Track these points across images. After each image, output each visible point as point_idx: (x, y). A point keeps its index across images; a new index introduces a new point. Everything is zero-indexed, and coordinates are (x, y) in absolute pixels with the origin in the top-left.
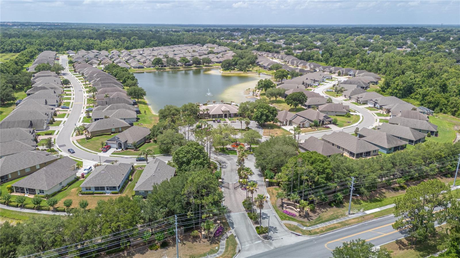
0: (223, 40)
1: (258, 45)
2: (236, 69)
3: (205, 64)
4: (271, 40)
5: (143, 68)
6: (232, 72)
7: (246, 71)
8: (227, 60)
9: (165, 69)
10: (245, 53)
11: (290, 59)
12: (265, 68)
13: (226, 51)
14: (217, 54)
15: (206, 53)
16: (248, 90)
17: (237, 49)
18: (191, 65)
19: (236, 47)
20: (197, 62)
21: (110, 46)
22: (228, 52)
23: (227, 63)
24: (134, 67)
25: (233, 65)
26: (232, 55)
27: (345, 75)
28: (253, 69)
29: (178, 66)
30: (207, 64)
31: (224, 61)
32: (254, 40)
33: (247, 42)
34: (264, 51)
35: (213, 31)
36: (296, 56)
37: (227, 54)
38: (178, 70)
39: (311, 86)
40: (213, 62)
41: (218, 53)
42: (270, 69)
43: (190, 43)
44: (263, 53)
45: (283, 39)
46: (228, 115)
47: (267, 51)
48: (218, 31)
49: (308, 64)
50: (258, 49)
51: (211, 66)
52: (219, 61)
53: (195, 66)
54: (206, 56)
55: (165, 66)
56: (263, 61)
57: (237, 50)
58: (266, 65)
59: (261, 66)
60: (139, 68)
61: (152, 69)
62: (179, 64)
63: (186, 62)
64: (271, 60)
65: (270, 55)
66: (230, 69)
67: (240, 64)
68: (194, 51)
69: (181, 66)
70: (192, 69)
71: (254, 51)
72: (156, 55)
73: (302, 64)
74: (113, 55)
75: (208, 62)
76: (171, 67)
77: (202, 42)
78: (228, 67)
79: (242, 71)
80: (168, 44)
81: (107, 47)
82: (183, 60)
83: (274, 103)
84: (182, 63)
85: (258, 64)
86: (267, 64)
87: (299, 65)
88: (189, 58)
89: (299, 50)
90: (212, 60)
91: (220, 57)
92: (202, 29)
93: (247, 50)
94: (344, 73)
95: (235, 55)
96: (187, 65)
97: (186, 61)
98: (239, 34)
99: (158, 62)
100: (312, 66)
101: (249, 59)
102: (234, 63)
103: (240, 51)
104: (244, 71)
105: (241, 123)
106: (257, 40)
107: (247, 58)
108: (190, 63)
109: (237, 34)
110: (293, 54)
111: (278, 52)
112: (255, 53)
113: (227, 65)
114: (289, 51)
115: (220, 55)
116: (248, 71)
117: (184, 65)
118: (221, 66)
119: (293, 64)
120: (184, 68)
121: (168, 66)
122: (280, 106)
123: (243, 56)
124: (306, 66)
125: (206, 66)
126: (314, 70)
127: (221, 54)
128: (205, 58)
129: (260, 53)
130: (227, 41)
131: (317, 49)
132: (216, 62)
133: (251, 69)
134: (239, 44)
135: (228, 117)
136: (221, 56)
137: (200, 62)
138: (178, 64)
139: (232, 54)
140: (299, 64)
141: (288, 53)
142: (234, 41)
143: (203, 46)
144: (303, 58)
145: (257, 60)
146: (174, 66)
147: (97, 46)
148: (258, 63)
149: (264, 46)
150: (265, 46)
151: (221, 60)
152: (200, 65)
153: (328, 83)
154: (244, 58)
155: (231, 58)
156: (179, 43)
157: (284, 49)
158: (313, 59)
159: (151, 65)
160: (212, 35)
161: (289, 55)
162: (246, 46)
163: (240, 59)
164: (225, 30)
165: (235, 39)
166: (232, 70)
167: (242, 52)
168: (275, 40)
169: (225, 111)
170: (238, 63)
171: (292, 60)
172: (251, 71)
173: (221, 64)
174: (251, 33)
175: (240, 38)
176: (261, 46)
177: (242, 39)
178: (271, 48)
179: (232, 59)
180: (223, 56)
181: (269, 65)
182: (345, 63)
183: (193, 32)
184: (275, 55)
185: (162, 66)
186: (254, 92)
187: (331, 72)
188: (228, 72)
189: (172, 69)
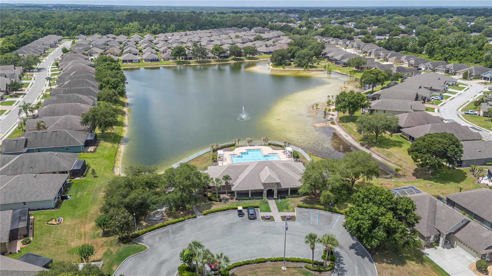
0: (277, 23)
1: (322, 29)
2: (292, 63)
3: (248, 55)
4: (338, 23)
5: (157, 60)
6: (287, 68)
7: (308, 68)
8: (280, 51)
9: (190, 63)
10: (305, 39)
11: (373, 49)
12: (337, 62)
13: (279, 37)
14: (267, 41)
15: (253, 39)
16: (315, 108)
17: (293, 34)
18: (227, 57)
19: (292, 31)
20: (237, 53)
21: (133, 29)
22: (282, 37)
23: (280, 56)
24: (146, 60)
25: (288, 58)
26: (288, 42)
27: (475, 78)
28: (318, 64)
29: (210, 58)
30: (251, 56)
31: (276, 51)
32: (315, 22)
33: (306, 24)
34: (331, 36)
35: (265, 12)
36: (379, 45)
37: (280, 40)
38: (208, 65)
39: (429, 101)
40: (260, 53)
41: (268, 39)
42: (346, 65)
43: (235, 26)
44: (331, 39)
45: (352, 22)
46: (276, 192)
47: (335, 37)
48: (270, 12)
49: (404, 58)
50: (322, 34)
51: (257, 59)
52: (268, 51)
53: (234, 59)
54: (250, 44)
55: (190, 59)
56: (334, 51)
57: (294, 36)
58: (338, 58)
59: (330, 60)
60: (152, 60)
61: (171, 63)
62: (210, 55)
63: (220, 53)
64: (344, 50)
65: (341, 42)
66: (284, 63)
67: (299, 57)
68: (237, 37)
69: (213, 58)
70: (229, 63)
71: (317, 36)
72: (185, 42)
73: (395, 57)
74: (129, 41)
75: (253, 52)
76: (199, 60)
77: (249, 25)
78: (281, 60)
79: (302, 67)
80: (207, 27)
81: (129, 30)
82: (216, 50)
83: (373, 146)
84: (214, 55)
85: (325, 56)
86: (341, 56)
87: (389, 59)
88: (226, 47)
89: (379, 35)
90: (259, 49)
91: (271, 45)
92: (253, 10)
93: (308, 35)
94: (473, 74)
95: (291, 42)
96: (222, 57)
97: (220, 51)
98: (296, 16)
99: (179, 53)
100: (412, 61)
101: (313, 48)
102: (289, 55)
103: (298, 37)
104: (305, 67)
105: (313, 249)
106: (319, 23)
107: (310, 47)
108: (226, 55)
109: (293, 15)
110: (373, 42)
111: (351, 39)
112: (319, 39)
113: (280, 57)
114: (368, 38)
115: (270, 42)
116: (311, 67)
117: (217, 57)
118: (271, 60)
119: (378, 56)
120: (217, 61)
121: (195, 58)
122: (389, 155)
123: (302, 43)
124: (401, 60)
125: (249, 58)
126: (417, 67)
127: (272, 40)
128: (248, 47)
129: (326, 39)
130: (281, 23)
131: (404, 35)
132: (265, 53)
133: (315, 65)
134: (296, 27)
135: (275, 197)
136: (272, 43)
137: (241, 52)
138: (208, 56)
139: (286, 41)
140: (389, 57)
141: (367, 39)
142: (290, 24)
143: (250, 30)
144: (390, 47)
145: (324, 50)
146: (203, 58)
147: (117, 29)
148: (325, 54)
149: (331, 29)
150: (333, 30)
151: (271, 49)
152: (241, 58)
153: (455, 93)
154: (305, 46)
155: (286, 47)
156: (221, 26)
157: (357, 34)
158: (406, 50)
159: (170, 57)
160: (264, 17)
161: (367, 42)
162: (306, 30)
163: (298, 50)
164: (279, 12)
165: (291, 22)
166: (286, 65)
167: (301, 39)
168: (342, 23)
169: (269, 184)
170: (296, 55)
171: (376, 50)
172: (316, 67)
173: (271, 55)
174: (311, 14)
175: (297, 21)
176: (327, 29)
177: (299, 22)
178: (341, 33)
179: (288, 49)
180: (275, 43)
181: (343, 58)
182: (461, 55)
183: (242, 14)
184: (348, 42)
185: (186, 59)
186: (327, 112)
187: (447, 72)
188: (281, 68)
189: (199, 62)
